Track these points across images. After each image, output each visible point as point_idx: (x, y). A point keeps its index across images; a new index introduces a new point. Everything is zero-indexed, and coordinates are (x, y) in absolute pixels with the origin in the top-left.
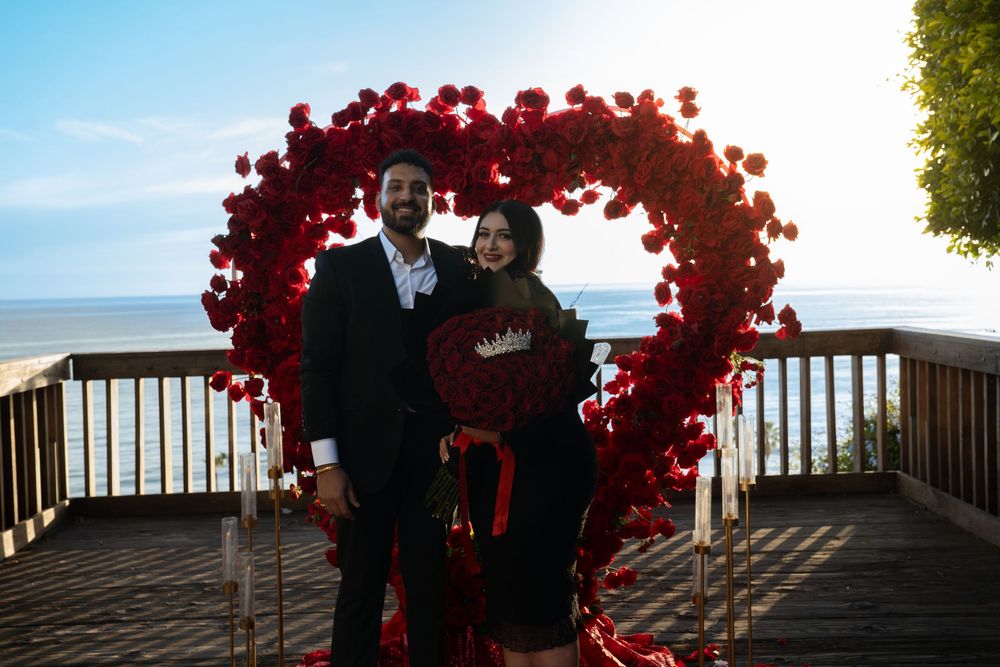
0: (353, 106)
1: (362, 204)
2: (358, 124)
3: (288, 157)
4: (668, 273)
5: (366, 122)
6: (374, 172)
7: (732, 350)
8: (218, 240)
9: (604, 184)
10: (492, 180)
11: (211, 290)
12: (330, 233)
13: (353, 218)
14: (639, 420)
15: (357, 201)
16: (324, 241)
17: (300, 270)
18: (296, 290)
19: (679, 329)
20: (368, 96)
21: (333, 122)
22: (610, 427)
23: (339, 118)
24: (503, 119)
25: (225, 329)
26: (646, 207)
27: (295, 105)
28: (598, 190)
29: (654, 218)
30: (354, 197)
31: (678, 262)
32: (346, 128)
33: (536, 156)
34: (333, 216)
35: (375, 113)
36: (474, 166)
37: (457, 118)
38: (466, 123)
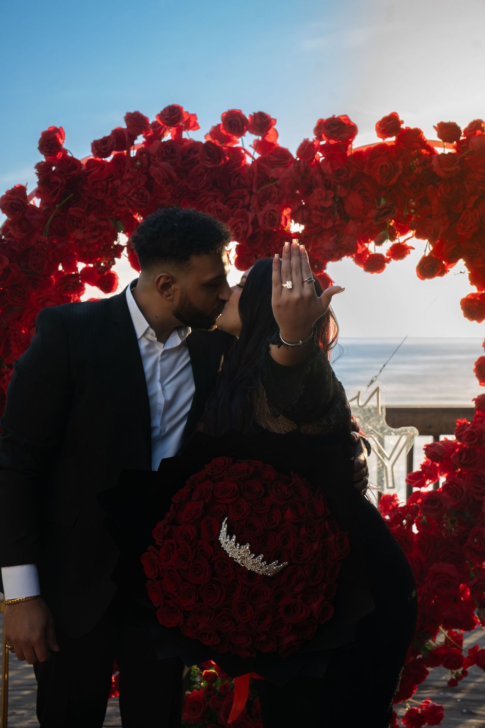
0: (117, 133)
1: (125, 252)
2: (123, 155)
3: (38, 193)
5: (133, 153)
6: (141, 214)
9: (419, 235)
10: (283, 227)
12: (87, 285)
13: (113, 269)
14: (453, 522)
15: (120, 248)
16: (79, 296)
20: (136, 121)
21: (93, 151)
22: (415, 530)
23: (101, 147)
24: (298, 154)
26: (469, 265)
27: (46, 129)
28: (408, 243)
29: (477, 279)
30: (115, 243)
32: (109, 159)
33: (337, 200)
34: (91, 265)
35: (144, 143)
36: (261, 210)
37: (243, 152)
38: (253, 158)
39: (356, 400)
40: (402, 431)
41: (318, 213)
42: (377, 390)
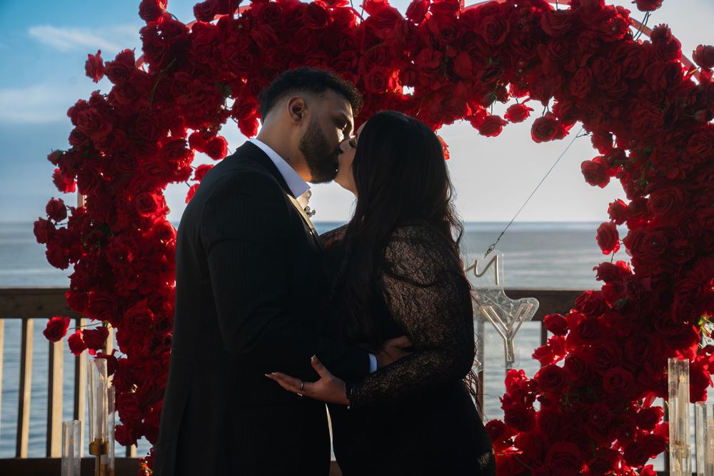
1: (231, 116)
2: (227, 18)
3: (145, 58)
4: (617, 211)
7: (702, 313)
8: (56, 157)
9: (533, 97)
10: (391, 90)
11: (46, 217)
12: (196, 153)
15: (226, 113)
16: (188, 163)
17: (155, 196)
18: (149, 221)
19: (625, 284)
21: (196, 15)
22: (537, 406)
23: (204, 11)
24: (407, 14)
25: (63, 266)
26: (588, 127)
28: (528, 105)
29: (600, 141)
30: (222, 107)
31: (629, 197)
33: (446, 61)
34: (198, 131)
35: (251, 5)
36: (368, 72)
37: (352, 12)
38: (362, 19)
39: (473, 269)
40: (521, 302)
41: (425, 74)
42: (495, 259)
